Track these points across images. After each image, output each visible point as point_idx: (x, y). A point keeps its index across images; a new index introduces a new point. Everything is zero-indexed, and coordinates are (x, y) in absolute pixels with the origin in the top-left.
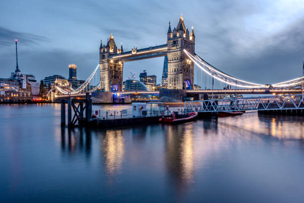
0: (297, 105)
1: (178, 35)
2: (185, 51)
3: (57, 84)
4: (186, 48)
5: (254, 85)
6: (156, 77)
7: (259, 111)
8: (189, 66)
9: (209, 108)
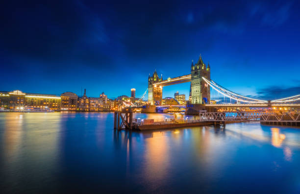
0: (295, 118)
1: (198, 68)
2: (203, 78)
3: (124, 101)
4: (204, 76)
5: (257, 101)
6: (185, 95)
7: (261, 122)
8: (206, 88)
9: (218, 118)
